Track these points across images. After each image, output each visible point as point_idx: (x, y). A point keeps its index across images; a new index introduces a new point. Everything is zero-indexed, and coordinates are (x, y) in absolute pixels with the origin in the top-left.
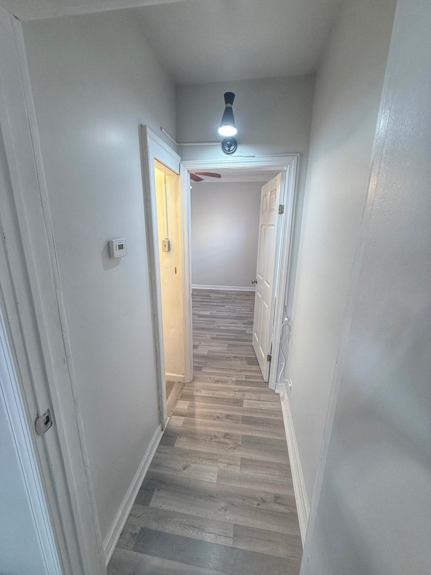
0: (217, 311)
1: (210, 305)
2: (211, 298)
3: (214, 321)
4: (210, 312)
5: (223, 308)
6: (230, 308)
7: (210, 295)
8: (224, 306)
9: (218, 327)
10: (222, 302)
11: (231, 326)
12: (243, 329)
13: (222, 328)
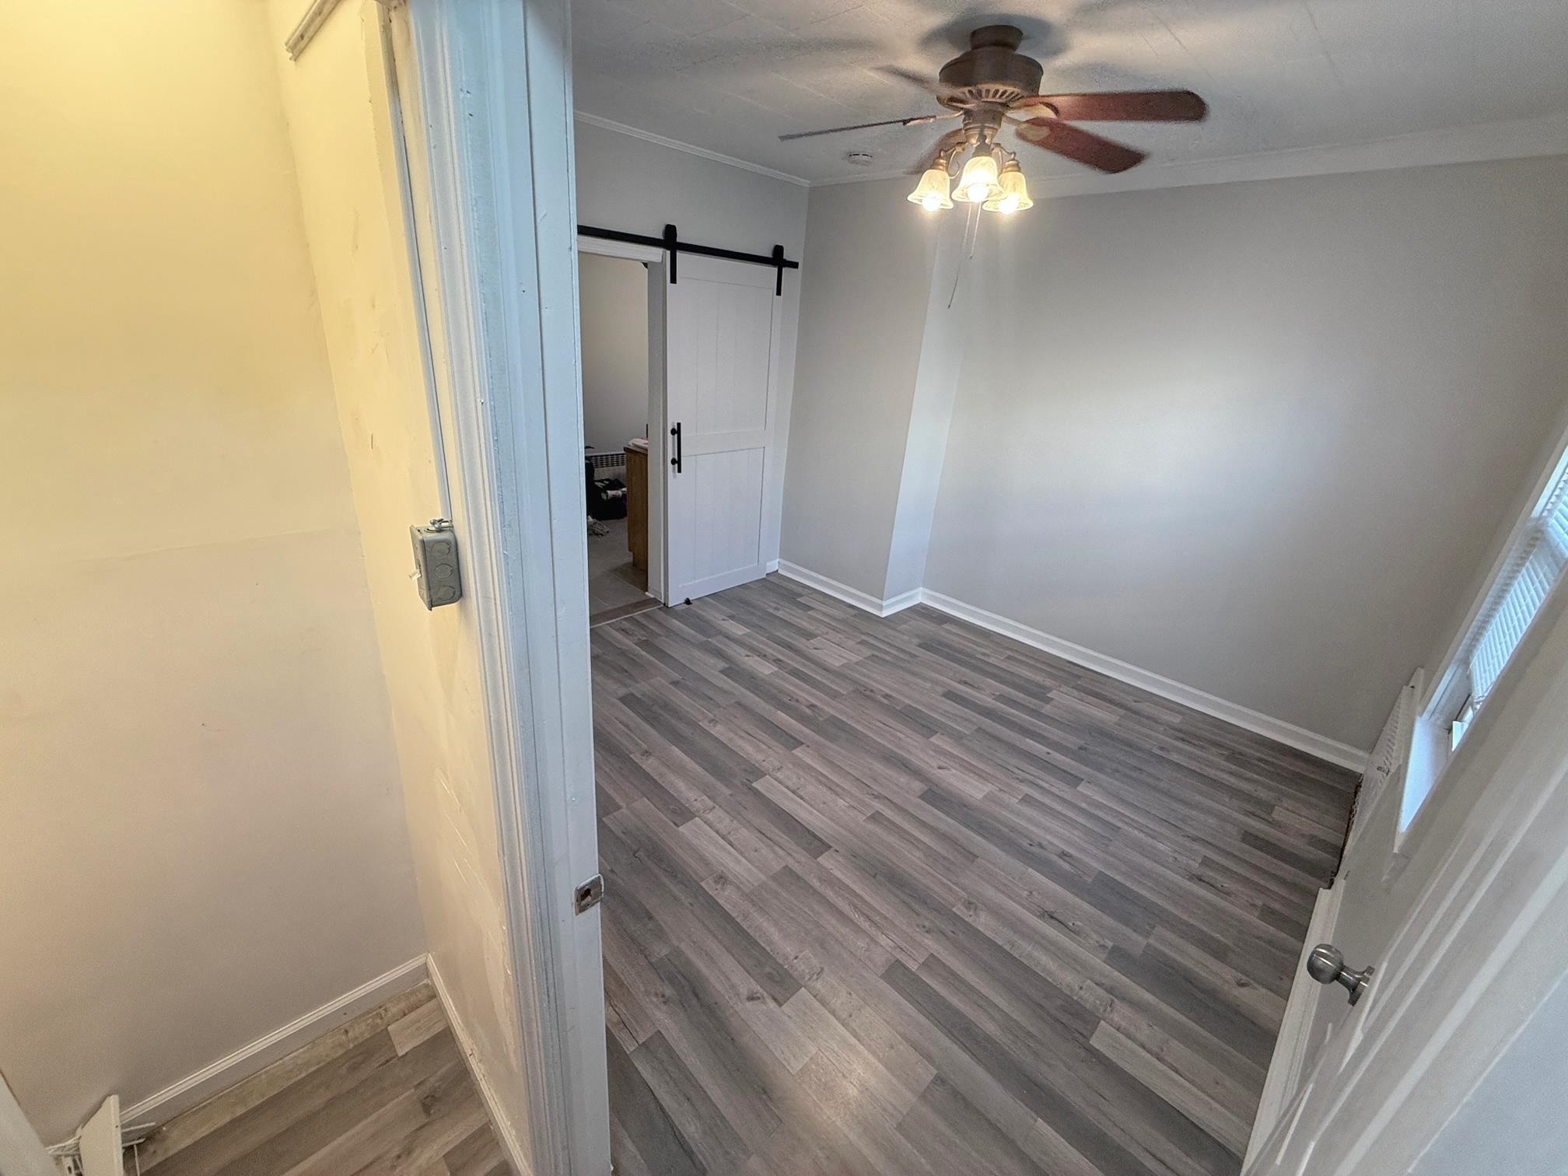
0: (1027, 800)
1: (1013, 748)
2: (1047, 709)
3: (972, 857)
4: (988, 788)
5: (1065, 791)
6: (1100, 806)
7: (1050, 690)
8: (1074, 780)
9: (969, 905)
10: (1080, 754)
11: (1031, 936)
12: (1091, 997)
13: (983, 922)
